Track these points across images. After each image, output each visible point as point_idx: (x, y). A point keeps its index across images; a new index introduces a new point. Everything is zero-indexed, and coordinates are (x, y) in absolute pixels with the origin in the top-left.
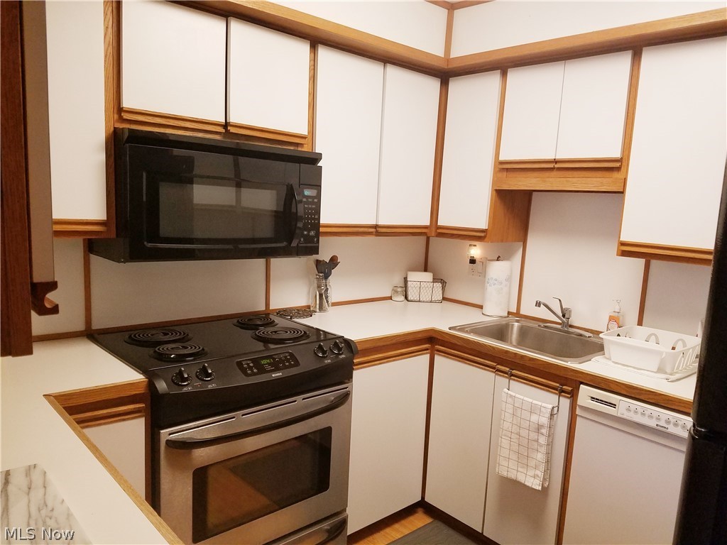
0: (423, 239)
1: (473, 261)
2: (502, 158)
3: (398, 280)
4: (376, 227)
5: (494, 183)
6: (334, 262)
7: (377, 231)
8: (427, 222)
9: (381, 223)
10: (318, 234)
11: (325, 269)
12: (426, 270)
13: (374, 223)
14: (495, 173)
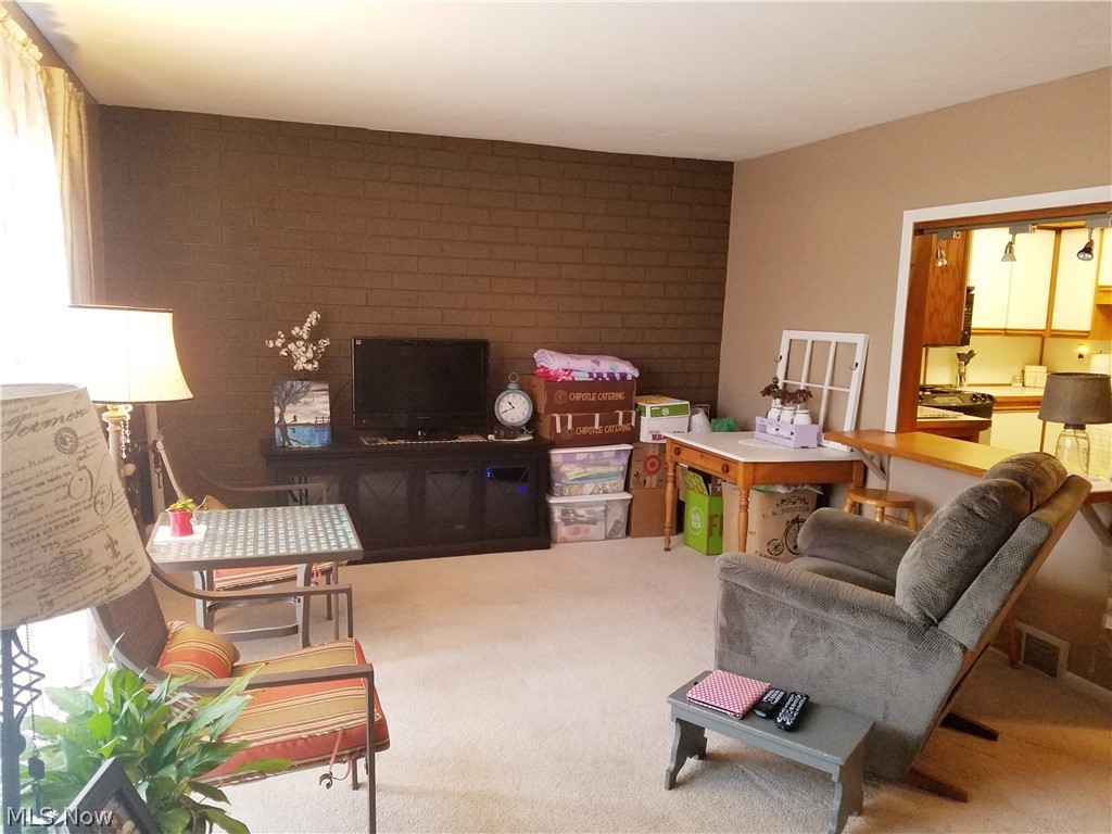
0: (1040, 339)
1: (1081, 356)
2: (1100, 283)
3: (1017, 372)
4: (1005, 330)
5: (1095, 299)
6: (971, 354)
7: (1006, 332)
8: (1043, 327)
9: (1009, 327)
10: (970, 334)
11: (965, 358)
12: (1041, 364)
13: (1003, 327)
14: (1096, 293)
